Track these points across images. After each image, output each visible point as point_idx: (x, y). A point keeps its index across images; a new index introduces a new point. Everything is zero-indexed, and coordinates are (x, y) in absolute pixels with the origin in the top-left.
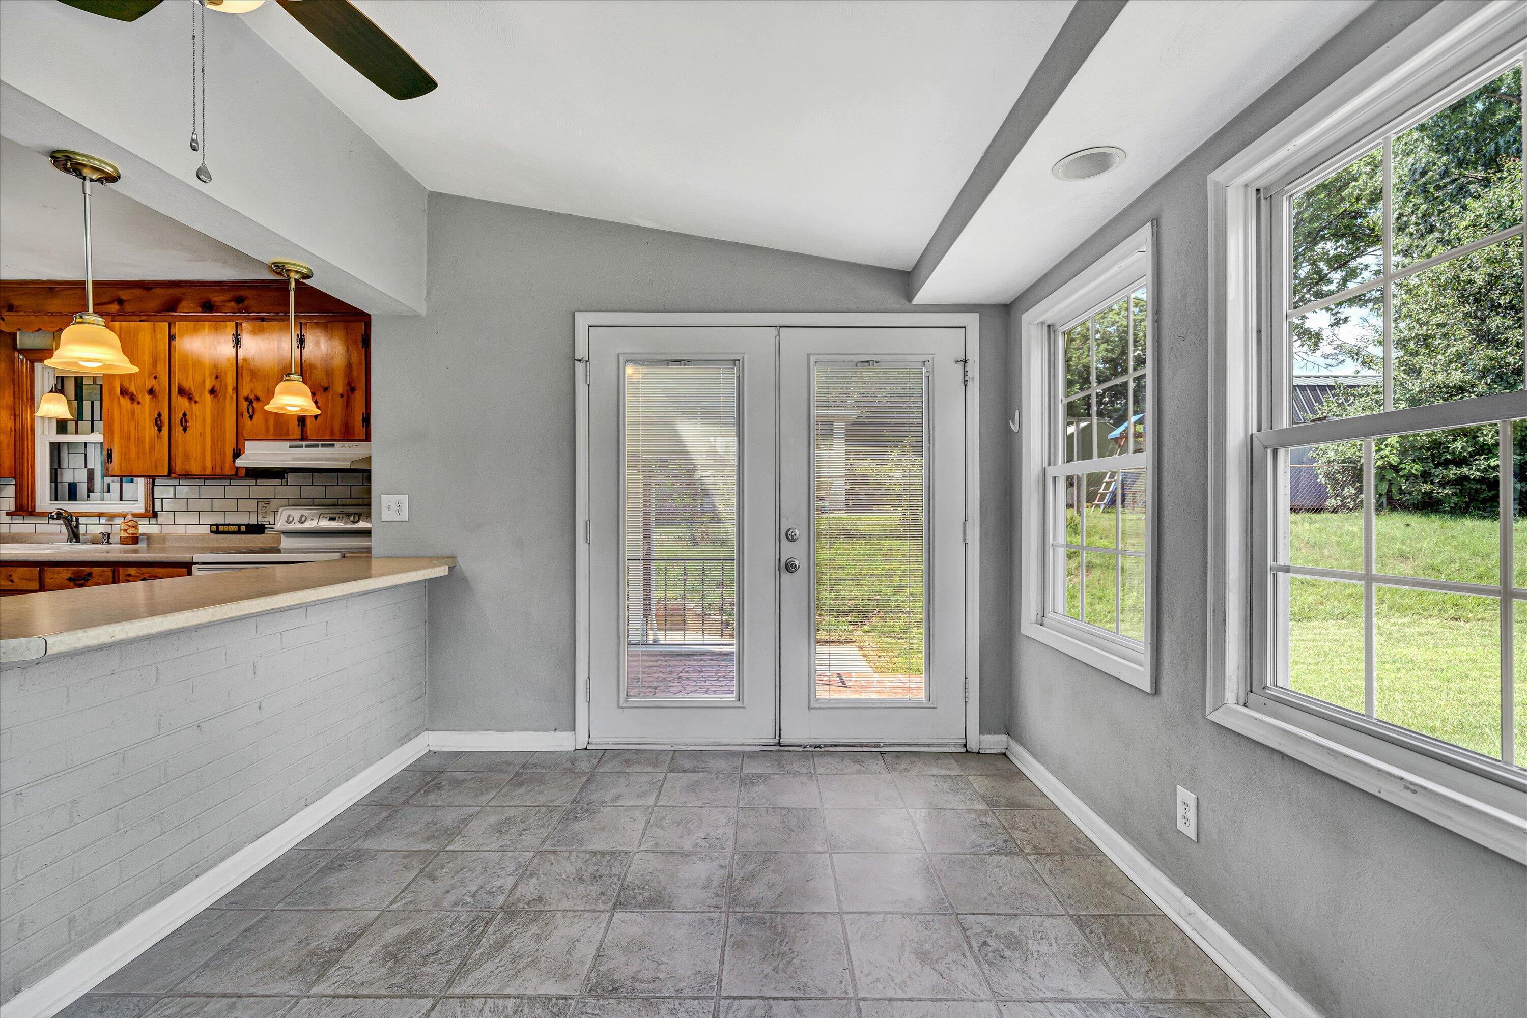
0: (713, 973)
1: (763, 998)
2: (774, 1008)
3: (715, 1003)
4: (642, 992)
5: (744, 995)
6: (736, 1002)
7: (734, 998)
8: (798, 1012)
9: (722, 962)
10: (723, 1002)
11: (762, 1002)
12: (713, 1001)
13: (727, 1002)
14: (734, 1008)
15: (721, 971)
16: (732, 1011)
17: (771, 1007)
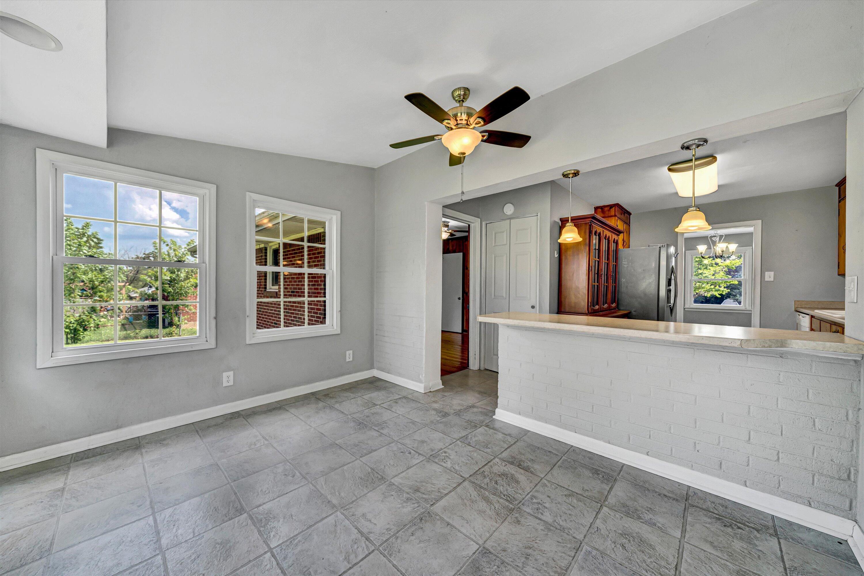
0: (393, 557)
1: (356, 564)
2: (347, 564)
3: (376, 545)
4: (410, 526)
5: (367, 558)
6: (367, 553)
7: (370, 554)
8: (333, 571)
9: (394, 566)
10: (373, 548)
11: (355, 562)
12: (378, 545)
13: (371, 550)
14: (365, 550)
15: (390, 561)
16: (365, 548)
17: (349, 563)
